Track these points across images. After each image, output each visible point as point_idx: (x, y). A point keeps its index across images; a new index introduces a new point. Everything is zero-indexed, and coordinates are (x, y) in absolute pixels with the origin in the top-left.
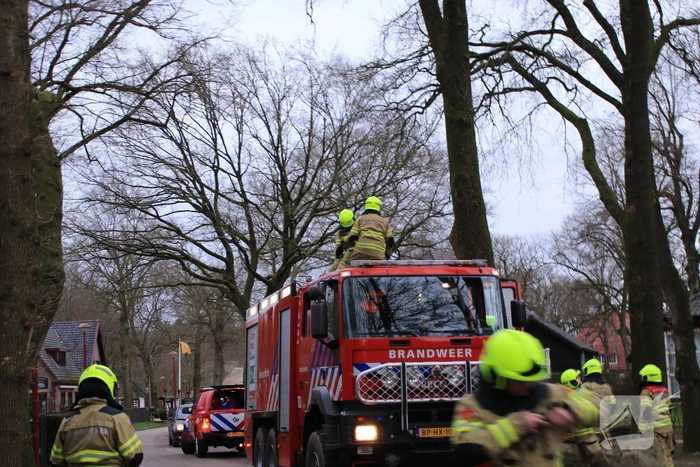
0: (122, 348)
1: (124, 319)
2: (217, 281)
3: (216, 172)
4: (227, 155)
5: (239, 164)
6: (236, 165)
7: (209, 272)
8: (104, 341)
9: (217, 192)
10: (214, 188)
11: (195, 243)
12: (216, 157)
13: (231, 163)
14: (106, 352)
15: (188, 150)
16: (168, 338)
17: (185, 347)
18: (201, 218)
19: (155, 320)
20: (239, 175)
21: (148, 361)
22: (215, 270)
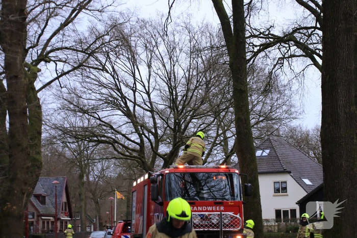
0: (80, 195)
1: (81, 177)
2: (134, 157)
3: (134, 92)
4: (142, 81)
5: (149, 87)
6: (147, 88)
7: (130, 151)
8: (69, 190)
9: (135, 103)
10: (133, 101)
11: (124, 135)
12: (135, 83)
13: (144, 86)
14: (71, 196)
15: (118, 79)
16: (110, 187)
17: (118, 195)
18: (126, 119)
19: (102, 176)
20: (148, 93)
21: (97, 202)
22: (133, 150)
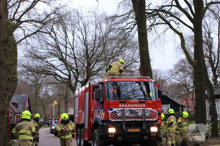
0: (36, 103)
1: (36, 94)
2: (66, 82)
3: (66, 48)
4: (69, 43)
5: (73, 46)
7: (63, 79)
8: (30, 100)
9: (66, 55)
10: (65, 53)
11: (60, 70)
12: (66, 43)
13: (71, 45)
14: (31, 104)
15: (57, 41)
16: (50, 100)
17: (55, 103)
18: (61, 62)
19: (46, 94)
20: (73, 49)
21: (44, 107)
22: (65, 79)
